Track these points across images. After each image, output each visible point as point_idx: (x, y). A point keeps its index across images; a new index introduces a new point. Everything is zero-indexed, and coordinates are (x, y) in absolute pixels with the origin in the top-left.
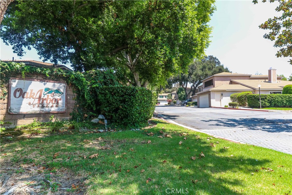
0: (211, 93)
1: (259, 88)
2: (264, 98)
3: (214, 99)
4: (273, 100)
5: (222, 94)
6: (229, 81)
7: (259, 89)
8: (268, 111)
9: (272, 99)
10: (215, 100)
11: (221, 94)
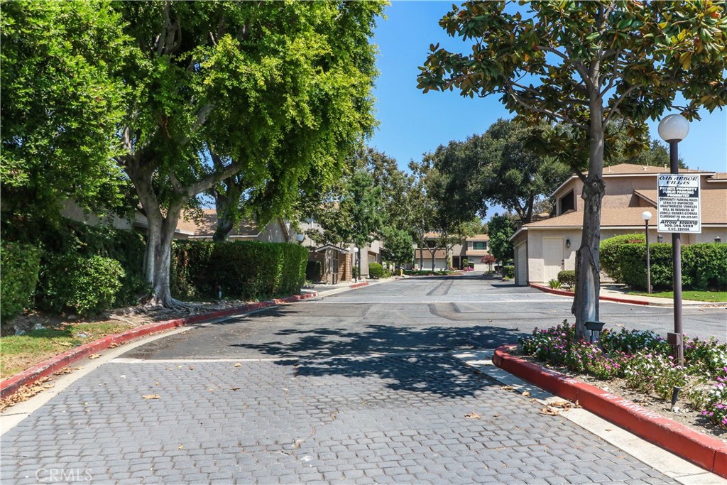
0: (529, 236)
1: (647, 221)
2: (666, 259)
3: (540, 258)
4: (703, 264)
5: (568, 241)
6: (630, 196)
7: (646, 225)
8: (647, 303)
9: (697, 262)
10: (542, 261)
11: (565, 242)
